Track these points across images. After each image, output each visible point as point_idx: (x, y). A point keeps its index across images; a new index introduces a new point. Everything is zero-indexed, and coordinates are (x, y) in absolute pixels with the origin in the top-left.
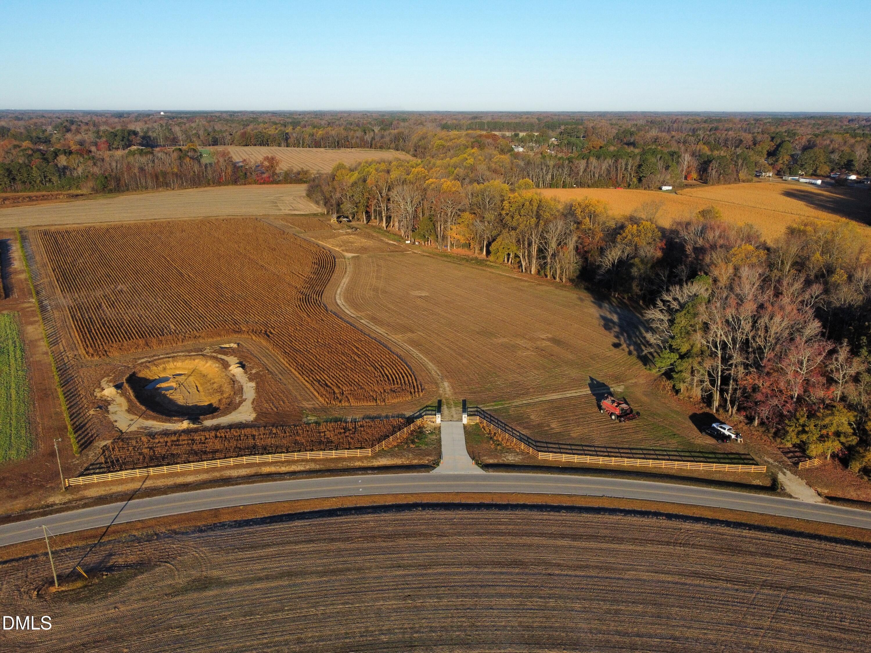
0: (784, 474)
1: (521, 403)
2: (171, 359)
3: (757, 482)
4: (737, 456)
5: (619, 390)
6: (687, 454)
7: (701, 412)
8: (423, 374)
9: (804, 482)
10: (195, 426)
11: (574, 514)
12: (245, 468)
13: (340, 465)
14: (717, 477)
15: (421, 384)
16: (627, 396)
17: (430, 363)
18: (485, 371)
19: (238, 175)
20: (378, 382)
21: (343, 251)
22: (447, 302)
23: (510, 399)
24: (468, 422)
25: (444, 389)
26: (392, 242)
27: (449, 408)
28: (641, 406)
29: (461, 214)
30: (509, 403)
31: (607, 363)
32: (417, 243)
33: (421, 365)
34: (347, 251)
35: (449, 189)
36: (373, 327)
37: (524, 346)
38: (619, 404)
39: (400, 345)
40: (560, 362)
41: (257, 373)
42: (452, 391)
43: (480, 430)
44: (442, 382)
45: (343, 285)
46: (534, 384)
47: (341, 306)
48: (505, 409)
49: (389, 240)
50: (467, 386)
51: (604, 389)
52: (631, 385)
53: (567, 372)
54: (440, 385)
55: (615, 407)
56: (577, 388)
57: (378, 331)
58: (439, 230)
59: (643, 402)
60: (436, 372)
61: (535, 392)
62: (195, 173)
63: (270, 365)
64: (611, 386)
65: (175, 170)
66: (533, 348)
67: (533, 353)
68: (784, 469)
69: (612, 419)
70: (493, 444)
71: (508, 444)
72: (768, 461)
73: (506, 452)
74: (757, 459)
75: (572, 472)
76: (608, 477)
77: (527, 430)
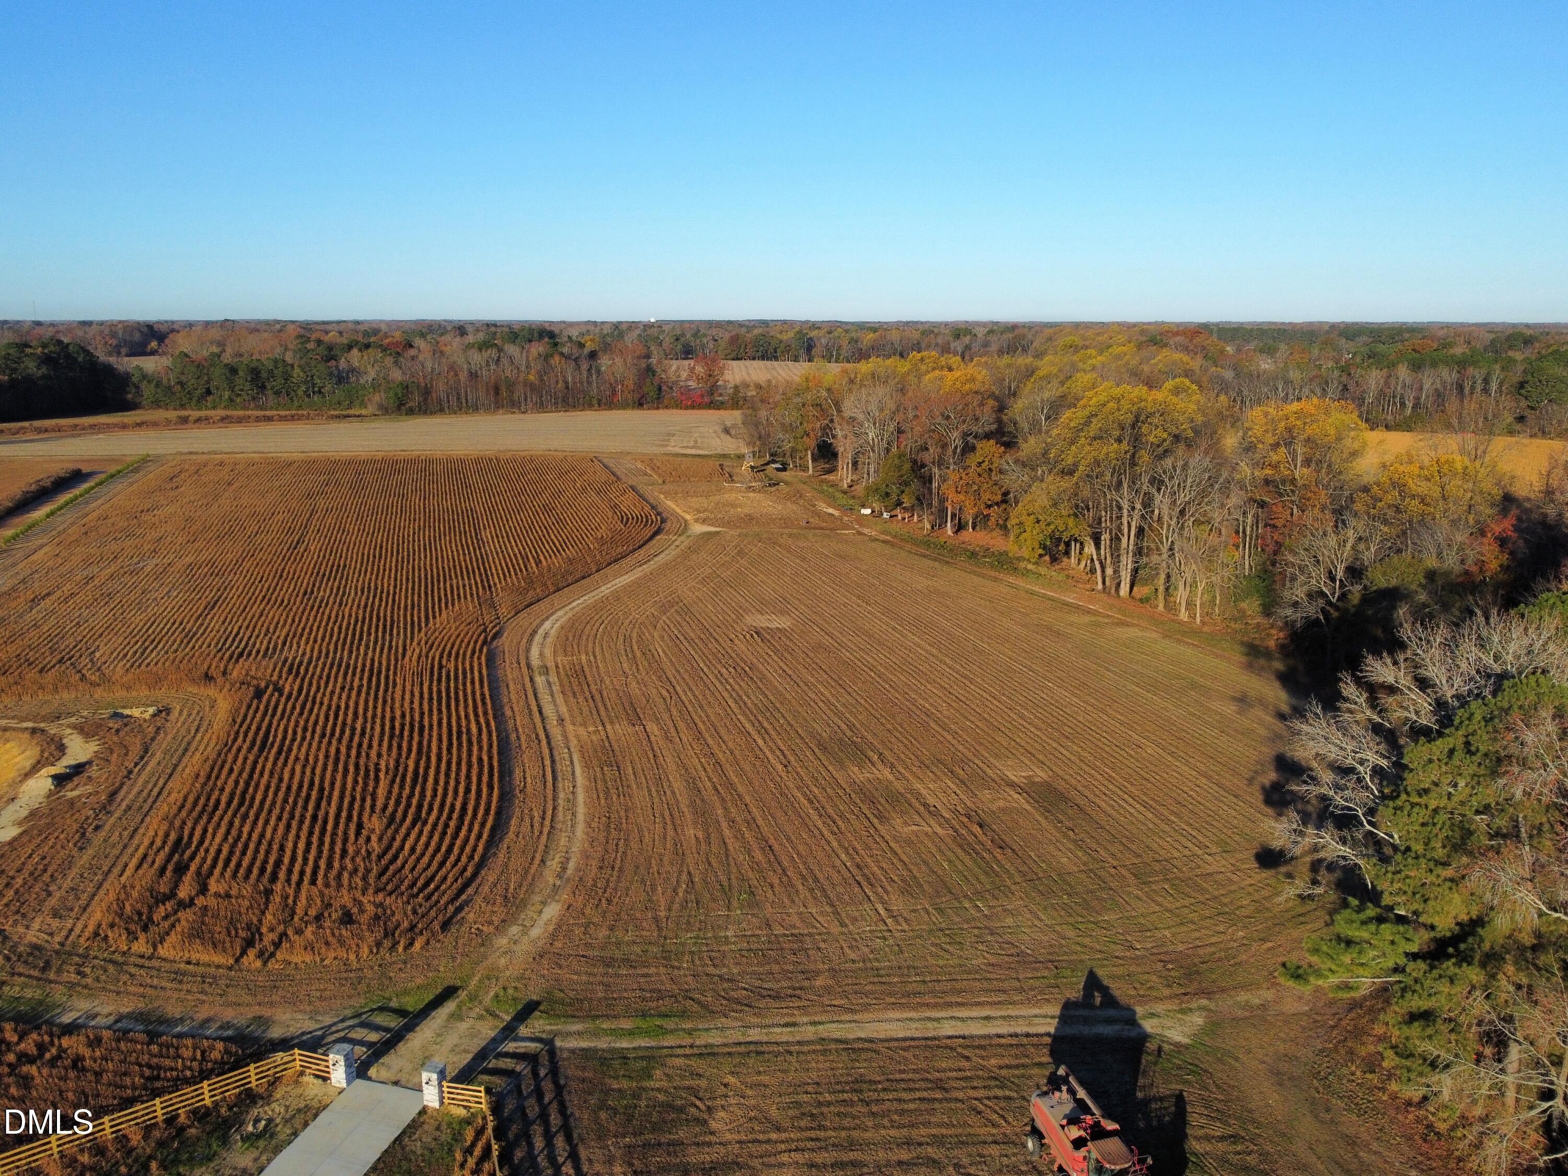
5: (1179, 1036)
15: (467, 903)
16: (1196, 1069)
17: (580, 829)
18: (723, 878)
19: (646, 390)
20: (339, 876)
21: (697, 521)
22: (819, 647)
23: (709, 1011)
24: (442, 1103)
25: (525, 931)
26: (831, 511)
27: (457, 1016)
28: (1234, 1138)
29: (979, 445)
30: (690, 1032)
31: (1187, 902)
32: (886, 515)
33: (546, 830)
34: (704, 521)
35: (958, 385)
36: (545, 698)
37: (931, 801)
38: (1098, 1133)
39: (557, 758)
40: (1011, 877)
41: (72, 803)
42: (540, 944)
43: (450, 1151)
44: (544, 903)
45: (605, 590)
46: (853, 956)
47: (538, 638)
48: (651, 1058)
49: (829, 505)
50: (612, 928)
51: (1109, 1021)
52: (1240, 1013)
53: (1009, 921)
54: (530, 912)
55: (1070, 1146)
56: (1002, 997)
57: (549, 710)
58: (935, 485)
59: (1256, 1115)
60: (568, 859)
61: (828, 990)
62: (566, 383)
63: (140, 781)
64: (1148, 1008)
65: (531, 377)
66: (955, 811)
67: (939, 830)
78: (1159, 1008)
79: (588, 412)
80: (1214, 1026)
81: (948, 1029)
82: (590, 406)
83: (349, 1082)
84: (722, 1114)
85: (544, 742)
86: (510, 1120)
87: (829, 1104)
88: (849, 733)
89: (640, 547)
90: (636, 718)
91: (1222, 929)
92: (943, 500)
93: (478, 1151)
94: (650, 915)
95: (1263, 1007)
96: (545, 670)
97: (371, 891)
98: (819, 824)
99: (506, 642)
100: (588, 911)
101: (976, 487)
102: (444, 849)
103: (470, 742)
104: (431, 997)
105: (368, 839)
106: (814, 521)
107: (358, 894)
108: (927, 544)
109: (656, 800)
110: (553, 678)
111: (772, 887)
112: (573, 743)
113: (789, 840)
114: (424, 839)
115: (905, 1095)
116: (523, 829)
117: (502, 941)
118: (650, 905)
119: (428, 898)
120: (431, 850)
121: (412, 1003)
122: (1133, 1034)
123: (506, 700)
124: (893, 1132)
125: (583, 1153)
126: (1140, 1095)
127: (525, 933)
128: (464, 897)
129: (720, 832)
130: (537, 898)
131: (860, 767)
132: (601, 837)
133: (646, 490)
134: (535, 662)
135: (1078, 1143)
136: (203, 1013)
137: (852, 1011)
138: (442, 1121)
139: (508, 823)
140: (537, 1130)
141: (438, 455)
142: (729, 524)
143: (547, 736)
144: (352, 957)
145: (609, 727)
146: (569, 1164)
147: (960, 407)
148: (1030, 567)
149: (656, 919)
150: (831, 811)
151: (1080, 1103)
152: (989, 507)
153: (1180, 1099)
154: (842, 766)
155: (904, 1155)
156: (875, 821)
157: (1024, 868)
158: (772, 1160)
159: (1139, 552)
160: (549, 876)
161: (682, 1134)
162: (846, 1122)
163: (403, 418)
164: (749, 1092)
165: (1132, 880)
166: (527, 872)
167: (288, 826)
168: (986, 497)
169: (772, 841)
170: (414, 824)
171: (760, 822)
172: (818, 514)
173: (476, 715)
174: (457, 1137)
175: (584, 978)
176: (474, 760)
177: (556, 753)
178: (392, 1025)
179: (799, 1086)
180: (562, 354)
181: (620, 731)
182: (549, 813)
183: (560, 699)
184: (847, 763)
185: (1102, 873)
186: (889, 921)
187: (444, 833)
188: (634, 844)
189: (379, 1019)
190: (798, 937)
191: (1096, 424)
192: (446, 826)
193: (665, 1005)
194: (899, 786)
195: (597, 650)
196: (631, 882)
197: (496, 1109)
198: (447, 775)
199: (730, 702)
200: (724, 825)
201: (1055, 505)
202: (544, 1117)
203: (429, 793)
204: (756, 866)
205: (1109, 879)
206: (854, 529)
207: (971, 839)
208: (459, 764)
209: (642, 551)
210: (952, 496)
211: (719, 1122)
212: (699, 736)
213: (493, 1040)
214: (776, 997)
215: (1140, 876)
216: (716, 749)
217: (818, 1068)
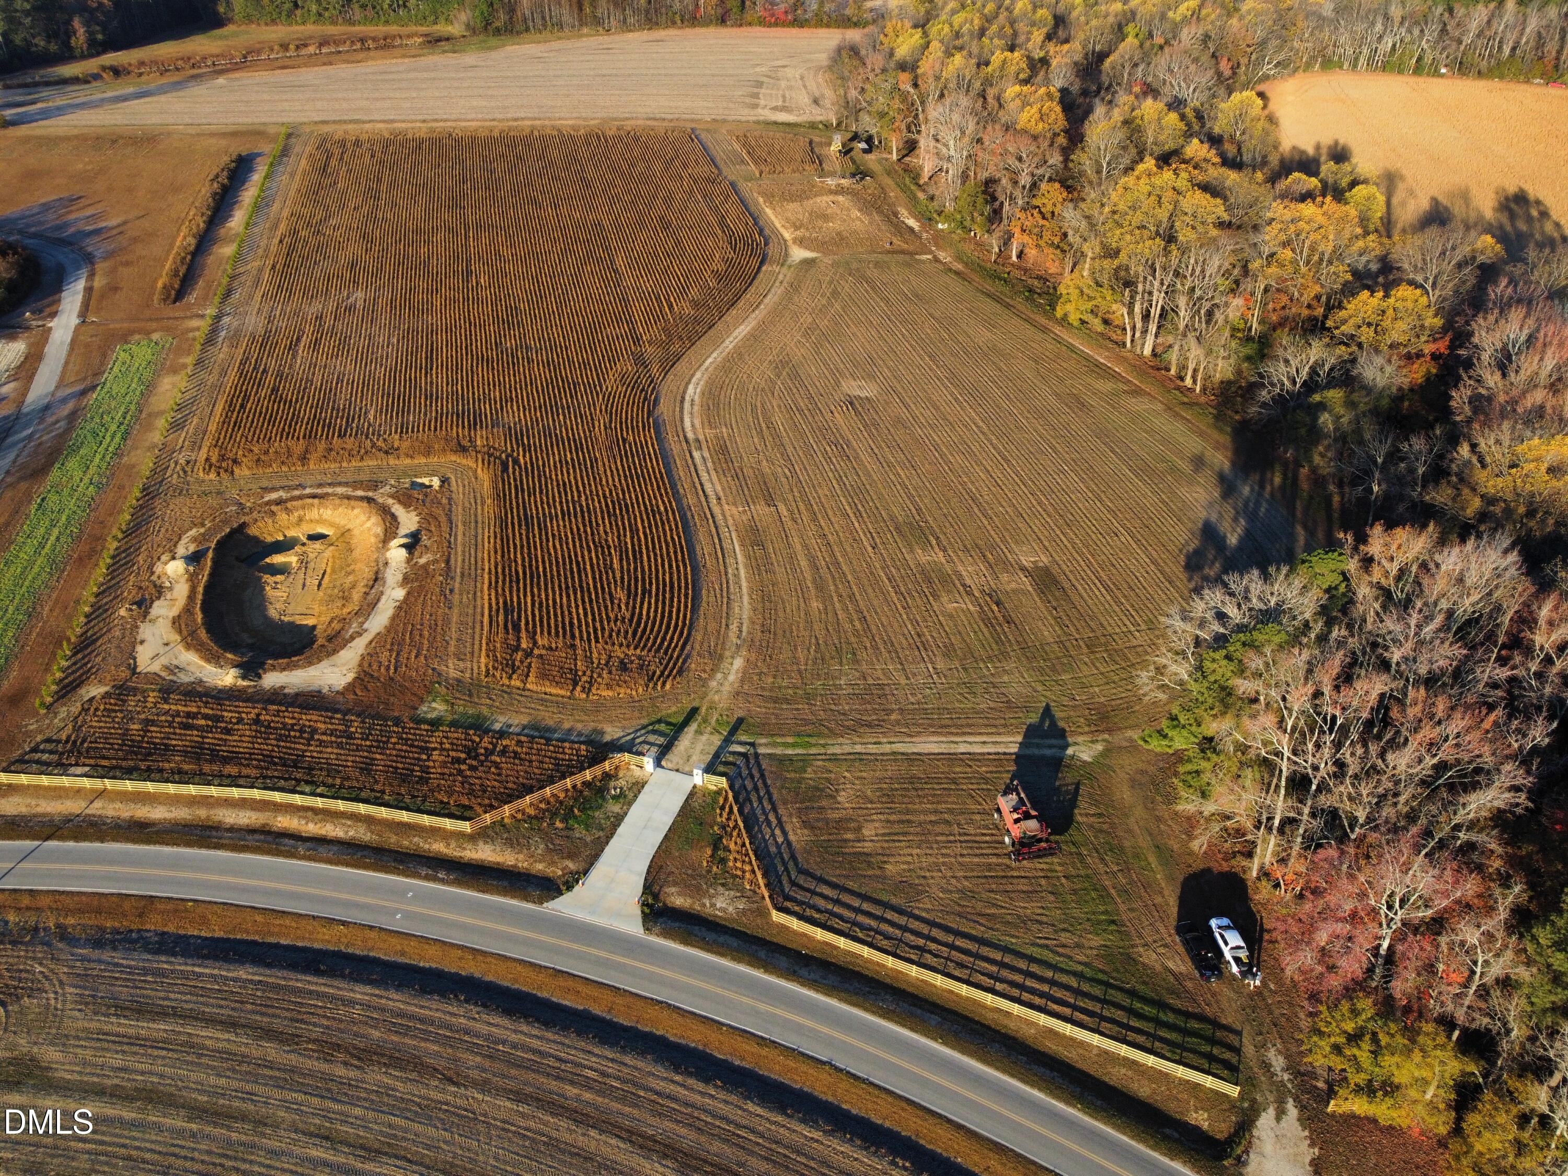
0: (1280, 1114)
1: (848, 749)
2: (316, 501)
3: (1200, 1119)
4: (1207, 1029)
5: (1086, 757)
6: (1097, 991)
7: (1225, 867)
8: (712, 626)
9: (1309, 1153)
10: (245, 683)
11: (733, 1098)
12: (253, 809)
13: (406, 843)
14: (1115, 1076)
15: (688, 656)
16: (1091, 777)
17: (746, 599)
18: (837, 642)
19: (729, 5)
20: (610, 636)
21: (795, 241)
22: (899, 422)
23: (833, 733)
24: (704, 784)
25: (726, 676)
26: (912, 222)
27: (699, 732)
28: (1100, 815)
30: (824, 746)
31: (1114, 667)
33: (725, 601)
34: (800, 242)
36: (704, 476)
37: (968, 582)
38: (1027, 816)
39: (722, 537)
40: (1011, 645)
41: (425, 567)
42: (735, 686)
43: (714, 809)
44: (733, 657)
45: (729, 344)
46: (912, 700)
47: (687, 405)
48: (805, 761)
49: (911, 213)
50: (775, 677)
52: (1125, 744)
53: (1006, 678)
54: (725, 665)
55: (1013, 820)
56: (994, 730)
57: (708, 487)
59: (1115, 803)
60: (742, 624)
61: (898, 722)
63: (460, 549)
64: (1074, 739)
66: (983, 591)
67: (971, 607)
68: (1291, 1100)
69: (1003, 842)
70: (712, 856)
71: (739, 865)
72: (1271, 1065)
73: (723, 885)
74: (1249, 1049)
75: (812, 976)
76: (874, 1013)
77: (806, 831)
78: (1080, 739)
79: (672, 32)
80: (1108, 751)
81: (962, 748)
82: (673, 23)
83: (655, 769)
84: (843, 793)
85: (711, 521)
86: (740, 794)
87: (897, 789)
88: (917, 517)
89: (750, 284)
90: (770, 501)
93: (727, 807)
94: (795, 667)
96: (700, 446)
97: (632, 646)
98: (895, 599)
99: (664, 409)
100: (759, 664)
101: (1039, 226)
102: (666, 615)
103: (662, 521)
104: (683, 718)
105: (620, 607)
106: (897, 240)
107: (625, 649)
108: (994, 277)
109: (791, 577)
110: (707, 455)
111: (866, 649)
112: (730, 522)
113: (876, 612)
114: (653, 606)
115: (936, 786)
117: (713, 684)
118: (795, 661)
119: (666, 653)
120: (659, 615)
121: (676, 718)
122: (1062, 755)
123: (677, 477)
124: (928, 806)
126: (1053, 792)
127: (725, 678)
128: (686, 653)
129: (833, 605)
130: (728, 654)
131: (923, 550)
132: (760, 606)
134: (690, 435)
135: (1017, 821)
136: (567, 725)
137: (911, 736)
138: (706, 793)
139: (701, 595)
140: (754, 797)
142: (823, 246)
143: (712, 516)
144: (634, 693)
145: (752, 507)
146: (772, 812)
149: (799, 671)
150: (903, 589)
151: (1021, 799)
152: (1049, 245)
154: (912, 551)
155: (933, 818)
156: (931, 598)
157: (1021, 639)
158: (868, 818)
160: (733, 637)
161: (824, 803)
162: (905, 800)
163: (493, 41)
164: (856, 782)
165: (1085, 650)
166: (719, 634)
167: (568, 596)
169: (866, 613)
170: (644, 594)
171: (858, 597)
172: (899, 228)
173: (661, 495)
174: (715, 801)
175: (763, 710)
177: (720, 530)
178: (669, 732)
179: (881, 780)
181: (761, 510)
182: (725, 586)
183: (714, 476)
184: (915, 546)
185: (1068, 644)
186: (935, 676)
187: (664, 603)
188: (781, 614)
189: (660, 729)
190: (882, 686)
192: (664, 597)
193: (809, 729)
194: (948, 568)
195: (733, 421)
196: (782, 643)
197: (731, 787)
199: (834, 483)
200: (836, 599)
202: (756, 788)
204: (856, 633)
205: (1071, 649)
206: (931, 252)
207: (990, 614)
209: (753, 290)
210: (1017, 234)
211: (842, 797)
212: (815, 519)
213: (720, 747)
214: (870, 725)
215: (1091, 647)
216: (826, 531)
217: (892, 770)
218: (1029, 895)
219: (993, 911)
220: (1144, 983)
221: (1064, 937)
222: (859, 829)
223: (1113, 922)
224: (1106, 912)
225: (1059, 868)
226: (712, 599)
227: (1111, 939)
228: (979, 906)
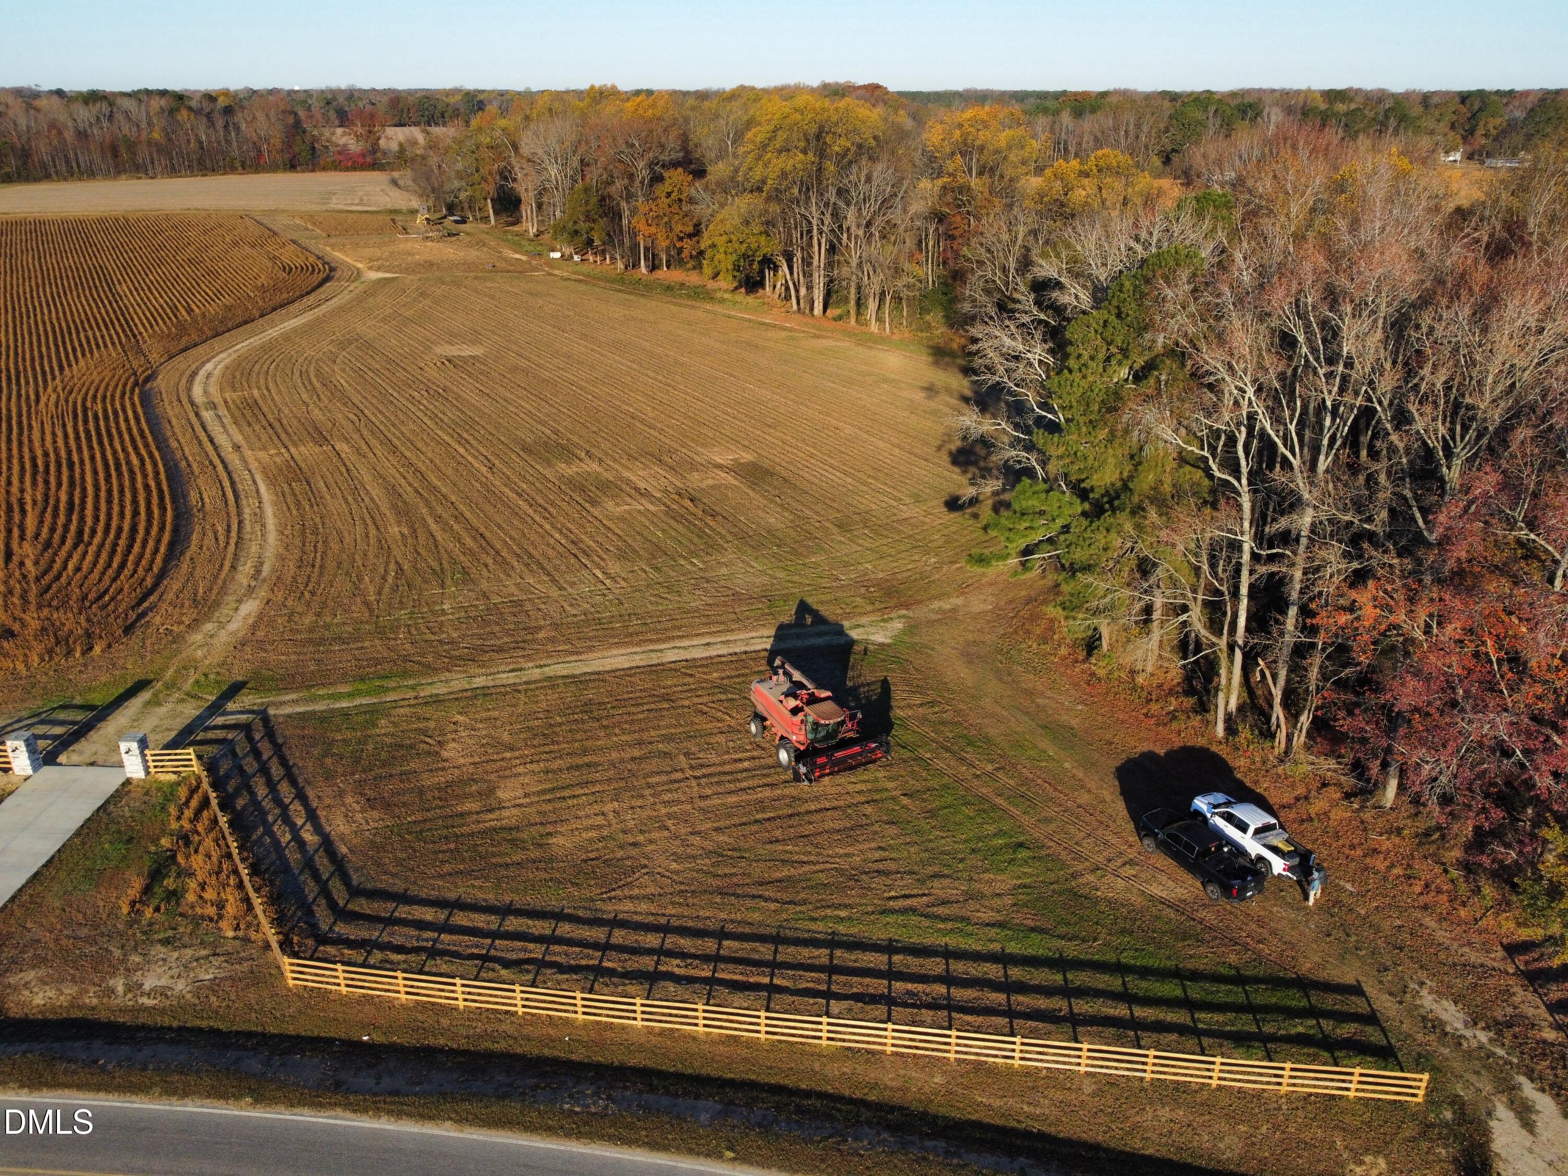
0: (1524, 1114)
1: (459, 685)
8: (204, 571)
15: (151, 609)
16: (899, 660)
17: (272, 537)
18: (435, 565)
19: (297, 149)
21: (370, 268)
22: (515, 369)
23: (430, 669)
24: (148, 773)
25: (222, 626)
26: (518, 256)
27: (155, 702)
28: (932, 704)
29: (666, 174)
30: (413, 688)
31: (885, 541)
32: (576, 258)
33: (233, 542)
34: (379, 269)
35: (641, 111)
36: (216, 430)
37: (642, 485)
38: (813, 700)
39: (237, 479)
40: (723, 537)
42: (240, 635)
43: (163, 808)
44: (240, 601)
45: (273, 333)
46: (574, 612)
47: (200, 378)
48: (373, 712)
49: (516, 252)
50: (318, 615)
51: (820, 634)
52: (933, 617)
53: (724, 571)
55: (788, 714)
56: (722, 627)
57: (221, 439)
58: (625, 222)
59: (950, 685)
60: (262, 564)
61: (552, 640)
62: (201, 142)
64: (854, 622)
65: (155, 136)
66: (666, 491)
67: (651, 508)
68: (1522, 1079)
69: (779, 764)
70: (147, 890)
71: (210, 895)
72: (1442, 1023)
73: (166, 942)
74: (1385, 1004)
75: (386, 1082)
76: (550, 1131)
77: (375, 815)
78: (864, 620)
80: (912, 628)
81: (671, 656)
82: (232, 169)
83: (35, 769)
84: (454, 745)
85: (220, 468)
86: (228, 777)
87: (560, 724)
88: (554, 437)
89: (308, 293)
90: (322, 440)
91: (916, 557)
92: (634, 234)
93: (194, 803)
94: (358, 600)
95: (954, 610)
96: (213, 406)
97: (33, 607)
98: (530, 512)
99: (162, 383)
100: (289, 603)
101: (666, 219)
102: (115, 565)
103: (132, 472)
104: (121, 690)
105: (22, 564)
106: (500, 265)
107: (17, 613)
108: (622, 281)
109: (354, 506)
110: (222, 411)
111: (486, 566)
112: (254, 466)
113: (499, 527)
114: (89, 558)
115: (633, 709)
116: (206, 542)
117: (196, 637)
118: (358, 592)
119: (103, 608)
120: (100, 567)
121: (99, 698)
122: (842, 641)
123: (169, 434)
124: (624, 738)
125: (311, 793)
126: (849, 684)
127: (222, 628)
128: (146, 604)
129: (427, 527)
130: (230, 599)
131: (567, 463)
132: (298, 542)
133: (311, 244)
134: (199, 399)
137: (580, 653)
138: (150, 788)
139: (188, 538)
140: (258, 781)
141: (50, 216)
142: (408, 270)
143: (223, 462)
144: (21, 667)
145: (293, 450)
146: (297, 802)
147: (644, 134)
148: (726, 296)
149: (367, 604)
150: (541, 501)
151: (796, 683)
152: (681, 239)
153: (885, 684)
154: (549, 464)
155: (636, 753)
156: (587, 505)
157: (736, 530)
158: (507, 773)
159: (830, 265)
160: (243, 576)
161: (413, 765)
162: (578, 737)
164: (479, 725)
165: (835, 530)
166: (216, 578)
168: (678, 228)
169: (482, 530)
170: (75, 546)
171: (468, 515)
172: (506, 260)
173: (136, 448)
174: (169, 797)
175: (293, 657)
176: (139, 485)
177: (235, 476)
178: (79, 718)
179: (530, 715)
180: (190, 109)
181: (306, 452)
182: (235, 527)
183: (233, 429)
184: (554, 461)
185: (807, 527)
186: (607, 582)
187: (113, 552)
188: (335, 546)
189: (62, 715)
190: (519, 603)
191: (782, 136)
192: (115, 545)
193: (384, 669)
194: (608, 476)
195: (271, 385)
196: (335, 576)
197: (211, 767)
198: (109, 502)
199: (425, 419)
200: (430, 521)
201: (747, 223)
202: (264, 770)
203: (89, 521)
204: (467, 551)
205: (814, 531)
206: (544, 271)
207: (683, 511)
208: (122, 492)
209: (312, 297)
210: (642, 226)
211: (451, 751)
212: (394, 450)
213: (199, 717)
214: (500, 650)
215: (842, 526)
216: (414, 460)
217: (545, 700)
218: (849, 834)
219: (785, 872)
220: (1123, 931)
221: (939, 888)
222: (491, 791)
223: (1021, 845)
224: (1000, 833)
225: (890, 785)
226: (209, 540)
227: (1029, 873)
228: (758, 871)
